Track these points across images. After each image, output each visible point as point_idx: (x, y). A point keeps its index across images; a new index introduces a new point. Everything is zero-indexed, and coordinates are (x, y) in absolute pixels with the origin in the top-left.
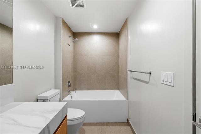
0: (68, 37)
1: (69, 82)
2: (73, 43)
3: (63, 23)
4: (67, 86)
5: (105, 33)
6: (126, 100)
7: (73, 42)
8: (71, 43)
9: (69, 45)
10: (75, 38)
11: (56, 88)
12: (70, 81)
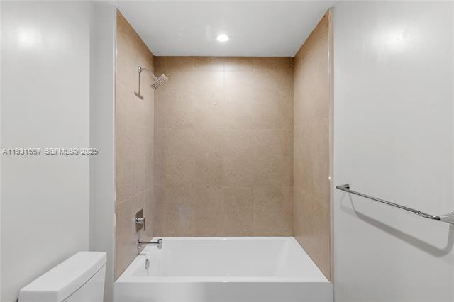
0: (137, 69)
1: (140, 215)
2: (152, 89)
3: (118, 23)
4: (134, 226)
5: (252, 57)
6: (327, 281)
7: (153, 86)
8: (146, 91)
9: (138, 95)
10: (160, 75)
11: (93, 248)
12: (142, 211)
